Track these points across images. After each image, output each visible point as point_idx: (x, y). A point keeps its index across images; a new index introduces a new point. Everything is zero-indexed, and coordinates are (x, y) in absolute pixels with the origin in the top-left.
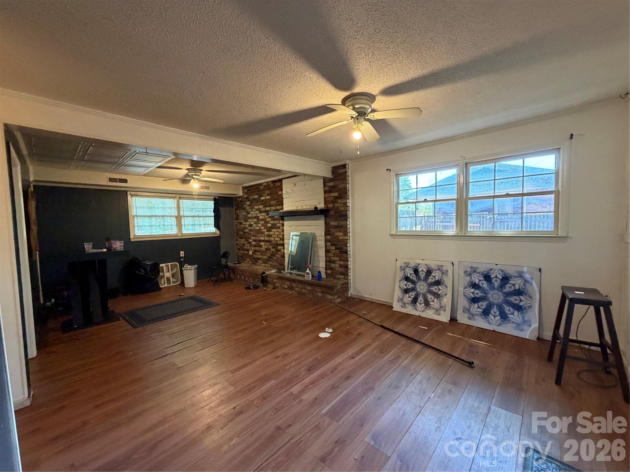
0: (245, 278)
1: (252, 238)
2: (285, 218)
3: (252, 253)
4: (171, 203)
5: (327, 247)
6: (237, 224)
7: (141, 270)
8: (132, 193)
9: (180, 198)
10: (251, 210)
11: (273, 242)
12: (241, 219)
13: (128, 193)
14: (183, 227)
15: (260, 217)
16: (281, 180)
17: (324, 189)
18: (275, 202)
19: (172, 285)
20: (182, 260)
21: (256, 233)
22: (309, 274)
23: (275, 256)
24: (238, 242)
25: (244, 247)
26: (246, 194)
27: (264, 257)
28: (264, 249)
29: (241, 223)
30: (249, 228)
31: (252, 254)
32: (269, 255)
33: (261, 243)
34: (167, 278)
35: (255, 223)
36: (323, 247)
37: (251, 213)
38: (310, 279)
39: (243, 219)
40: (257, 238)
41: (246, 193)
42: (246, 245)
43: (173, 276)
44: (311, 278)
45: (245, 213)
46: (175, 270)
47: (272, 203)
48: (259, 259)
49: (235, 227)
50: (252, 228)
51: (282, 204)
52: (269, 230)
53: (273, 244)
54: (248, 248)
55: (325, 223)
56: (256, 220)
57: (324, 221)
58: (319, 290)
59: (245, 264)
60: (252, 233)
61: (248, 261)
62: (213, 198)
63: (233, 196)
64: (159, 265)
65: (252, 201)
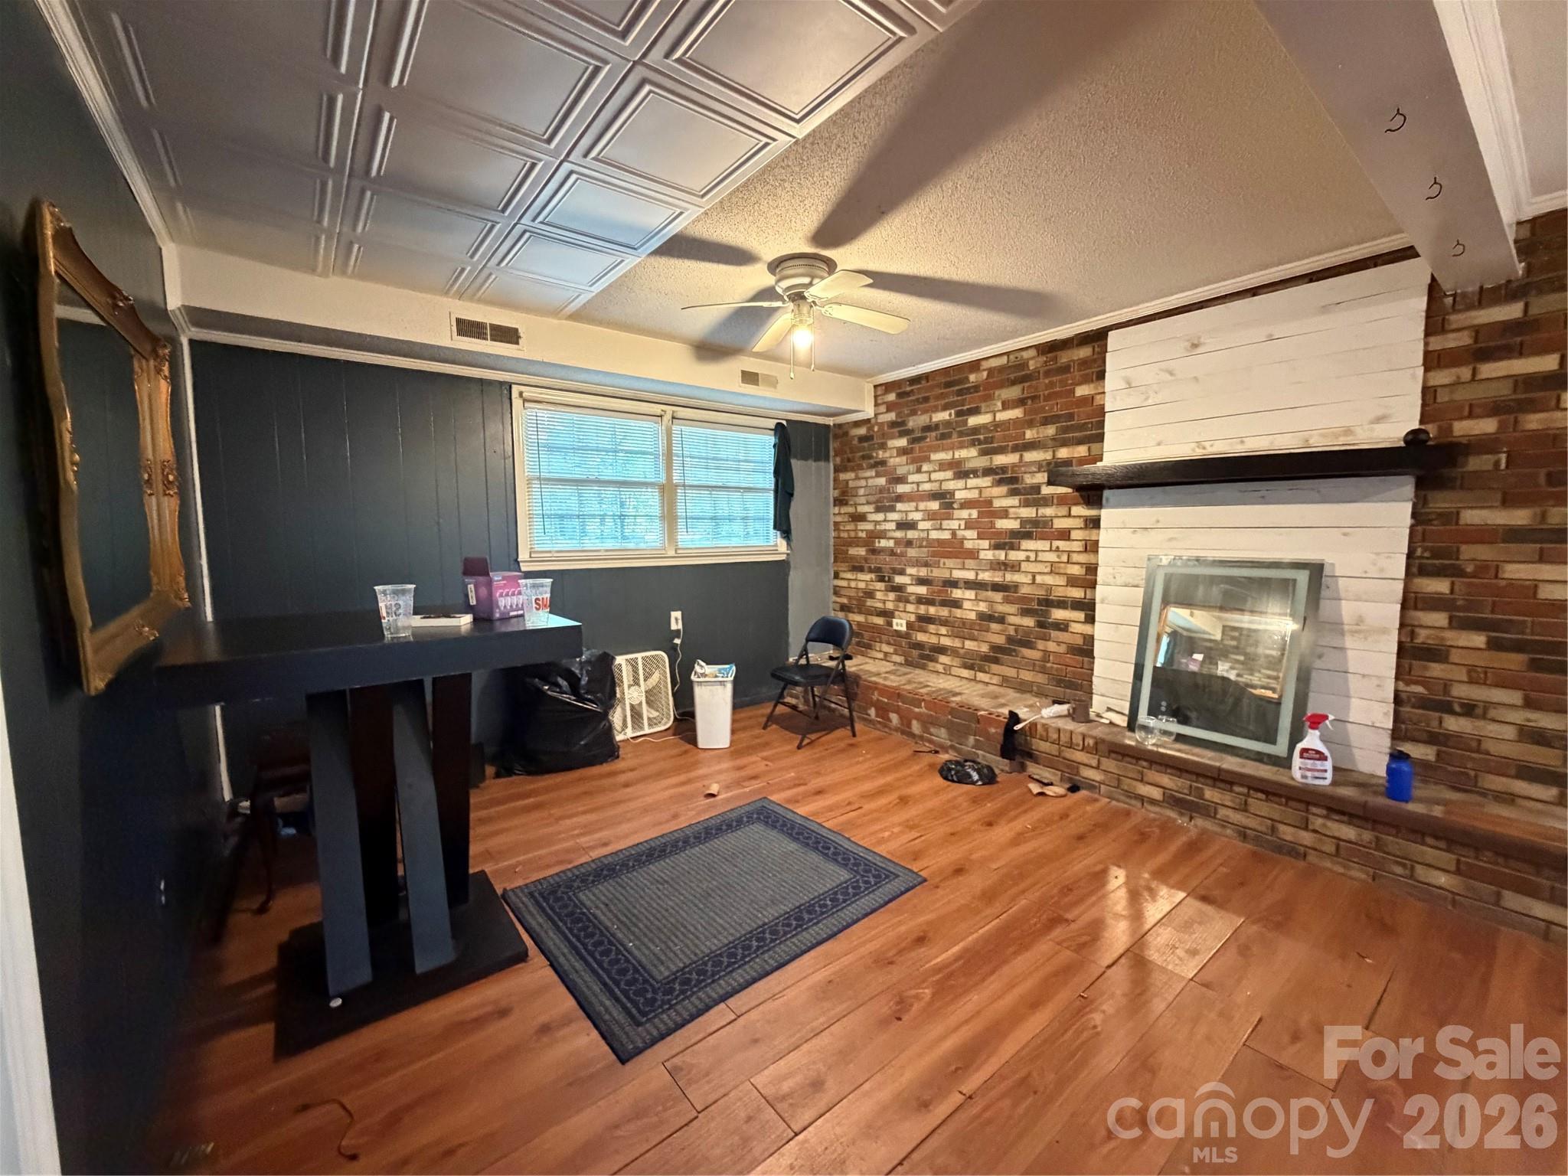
0: (906, 721)
1: (910, 571)
2: (1107, 493)
3: (909, 625)
4: (645, 434)
5: (1413, 634)
6: (838, 519)
7: (561, 681)
8: (528, 392)
9: (673, 418)
10: (912, 468)
11: (1024, 590)
12: (863, 500)
13: (515, 390)
14: (681, 524)
15: (959, 495)
16: (1098, 338)
17: (1426, 344)
18: (1050, 430)
19: (647, 731)
20: (677, 641)
21: (934, 555)
22: (1321, 757)
23: (1029, 645)
24: (844, 583)
25: (869, 603)
26: (889, 410)
27: (970, 645)
28: (973, 616)
29: (861, 518)
30: (899, 534)
31: (904, 628)
32: (1000, 640)
33: (957, 594)
34: (632, 707)
35: (931, 516)
36: (1384, 631)
37: (912, 478)
38: (1327, 782)
39: (868, 503)
40: (938, 573)
41: (890, 407)
42: (879, 595)
43: (651, 697)
44: (1329, 775)
45: (882, 481)
46: (656, 677)
47: (1030, 434)
48: (942, 650)
49: (832, 527)
50: (911, 534)
51: (1100, 438)
52: (1008, 541)
53: (1025, 599)
54: (890, 606)
55: (1414, 515)
56: (934, 505)
57: (1407, 508)
58: (1448, 859)
59: (871, 661)
60: (912, 552)
61: (886, 654)
62: (772, 423)
63: (830, 421)
64: (613, 659)
65: (918, 434)
